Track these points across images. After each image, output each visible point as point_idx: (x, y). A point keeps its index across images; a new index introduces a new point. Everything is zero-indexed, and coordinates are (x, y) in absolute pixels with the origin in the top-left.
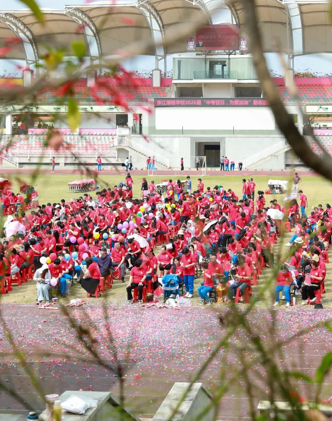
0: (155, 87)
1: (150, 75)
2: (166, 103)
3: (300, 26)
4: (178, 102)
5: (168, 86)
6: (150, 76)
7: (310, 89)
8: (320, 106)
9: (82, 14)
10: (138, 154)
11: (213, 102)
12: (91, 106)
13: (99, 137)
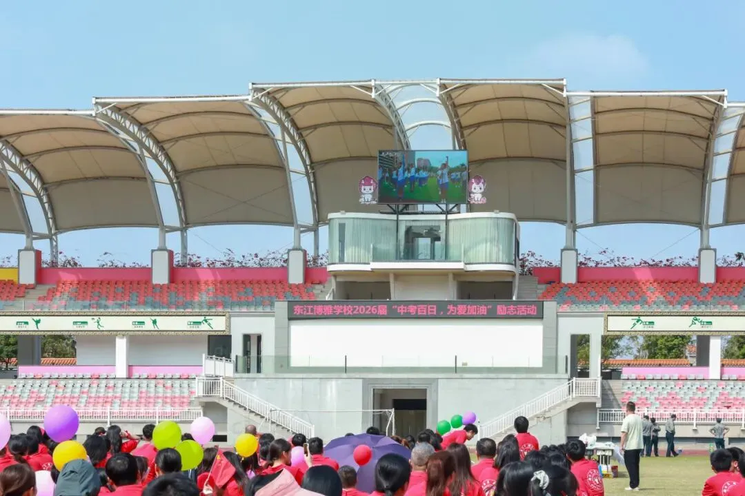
0: (291, 285)
1: (284, 261)
2: (312, 310)
3: (590, 165)
4: (339, 309)
5: (320, 283)
6: (285, 265)
7: (613, 289)
8: (637, 318)
9: (139, 129)
10: (246, 413)
11: (412, 309)
12: (153, 318)
13: (169, 383)
